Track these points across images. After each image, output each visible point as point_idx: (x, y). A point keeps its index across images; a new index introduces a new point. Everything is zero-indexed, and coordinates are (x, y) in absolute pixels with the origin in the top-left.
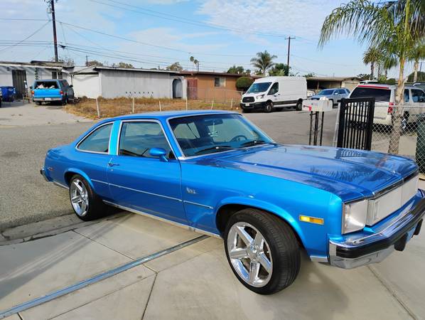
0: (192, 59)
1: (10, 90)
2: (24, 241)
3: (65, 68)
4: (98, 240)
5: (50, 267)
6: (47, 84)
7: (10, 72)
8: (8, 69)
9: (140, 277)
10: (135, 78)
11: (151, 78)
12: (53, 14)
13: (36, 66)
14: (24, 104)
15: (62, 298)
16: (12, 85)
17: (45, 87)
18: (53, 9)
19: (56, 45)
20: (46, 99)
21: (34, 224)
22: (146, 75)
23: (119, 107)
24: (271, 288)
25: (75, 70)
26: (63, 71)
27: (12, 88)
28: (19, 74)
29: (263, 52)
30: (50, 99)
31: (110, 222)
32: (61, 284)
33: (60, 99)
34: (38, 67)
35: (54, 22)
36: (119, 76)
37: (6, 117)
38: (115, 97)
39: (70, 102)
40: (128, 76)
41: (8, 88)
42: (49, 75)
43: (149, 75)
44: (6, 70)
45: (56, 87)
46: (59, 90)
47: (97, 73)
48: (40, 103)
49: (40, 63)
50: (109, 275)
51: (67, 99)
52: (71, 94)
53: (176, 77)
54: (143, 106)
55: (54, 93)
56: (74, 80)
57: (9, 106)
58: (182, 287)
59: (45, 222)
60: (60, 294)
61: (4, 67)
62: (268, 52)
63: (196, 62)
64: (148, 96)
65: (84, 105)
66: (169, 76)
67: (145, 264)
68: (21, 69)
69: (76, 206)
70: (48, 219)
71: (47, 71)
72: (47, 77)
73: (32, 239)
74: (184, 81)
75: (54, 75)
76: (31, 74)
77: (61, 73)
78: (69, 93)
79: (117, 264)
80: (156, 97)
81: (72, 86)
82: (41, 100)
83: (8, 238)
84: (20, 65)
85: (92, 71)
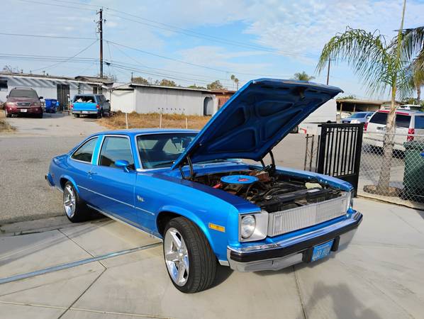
0: (233, 77)
1: (54, 102)
2: (15, 235)
3: (106, 84)
4: (74, 239)
5: (23, 256)
6: (86, 99)
7: (56, 86)
8: (54, 83)
9: (91, 271)
10: (168, 96)
11: (183, 95)
12: (101, 33)
13: (79, 82)
14: (64, 116)
15: (21, 281)
16: (56, 98)
17: (83, 101)
18: (101, 29)
19: (102, 62)
20: (83, 112)
21: (29, 222)
22: (178, 92)
23: (149, 122)
24: (189, 287)
25: (114, 86)
26: (103, 86)
27: (55, 100)
28: (63, 88)
29: (301, 73)
30: (86, 112)
31: (93, 225)
32: (25, 270)
33: (96, 113)
34: (81, 82)
35: (101, 41)
36: (152, 93)
37: (44, 127)
38: (148, 112)
39: (105, 116)
40: (161, 93)
41: (52, 100)
42: (90, 90)
43: (181, 92)
44: (51, 84)
45: (93, 101)
46: (95, 104)
47: (133, 90)
48: (78, 116)
49: (83, 79)
50: (66, 266)
51: (104, 113)
52: (108, 108)
53: (208, 96)
54: (172, 122)
55: (91, 107)
56: (112, 95)
57: (50, 117)
58: (121, 282)
59: (39, 221)
60: (19, 277)
61: (50, 81)
62: (306, 73)
63: (237, 80)
64: (179, 113)
65: (116, 119)
66: (201, 94)
67: (101, 261)
68: (65, 83)
69: (68, 208)
70: (42, 218)
71: (89, 87)
72: (88, 92)
73: (21, 234)
74: (216, 99)
75: (95, 90)
76: (74, 88)
77: (102, 89)
78: (105, 107)
79: (77, 259)
80: (187, 114)
81: (108, 101)
82: (79, 112)
83: (3, 232)
84: (64, 80)
85: (128, 87)
